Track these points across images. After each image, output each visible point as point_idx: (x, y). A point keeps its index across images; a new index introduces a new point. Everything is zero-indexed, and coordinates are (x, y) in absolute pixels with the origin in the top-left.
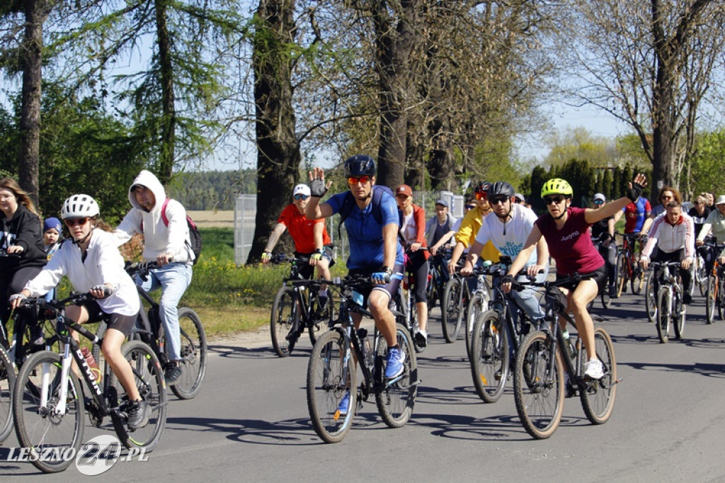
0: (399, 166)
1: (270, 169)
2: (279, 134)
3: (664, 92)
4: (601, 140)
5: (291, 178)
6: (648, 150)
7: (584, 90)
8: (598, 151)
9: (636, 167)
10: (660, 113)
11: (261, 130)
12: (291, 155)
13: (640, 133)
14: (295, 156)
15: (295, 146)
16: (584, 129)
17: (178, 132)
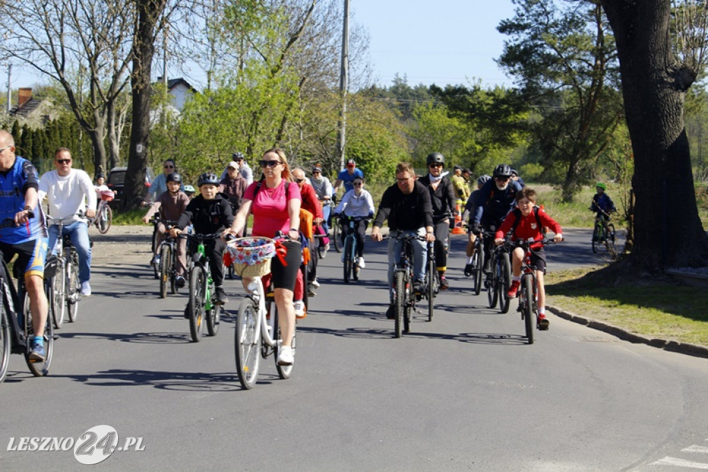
13: (66, 89)
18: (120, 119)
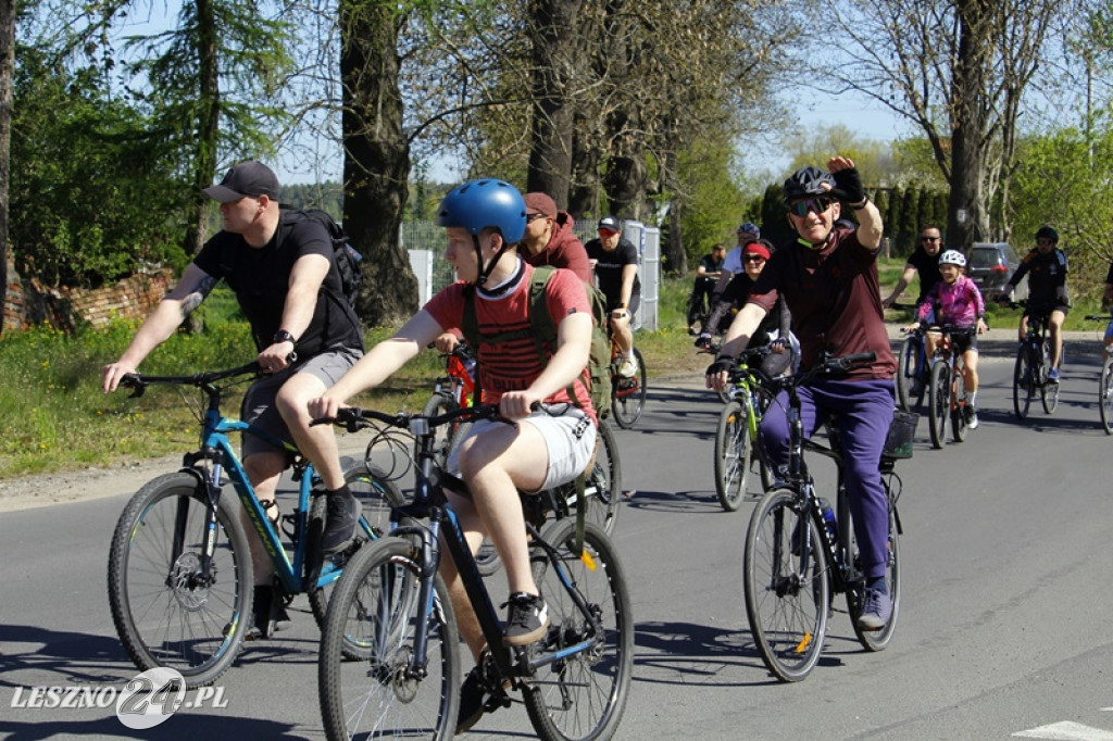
0: (561, 181)
1: (363, 183)
2: (378, 129)
3: (970, 75)
4: (869, 146)
5: (396, 198)
6: (944, 163)
7: (847, 69)
8: (866, 163)
9: (924, 187)
10: (962, 106)
11: (349, 122)
12: (395, 161)
13: (931, 135)
14: (402, 162)
15: (402, 147)
16: (844, 127)
17: (223, 125)
18: (992, 177)
